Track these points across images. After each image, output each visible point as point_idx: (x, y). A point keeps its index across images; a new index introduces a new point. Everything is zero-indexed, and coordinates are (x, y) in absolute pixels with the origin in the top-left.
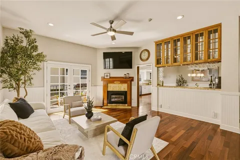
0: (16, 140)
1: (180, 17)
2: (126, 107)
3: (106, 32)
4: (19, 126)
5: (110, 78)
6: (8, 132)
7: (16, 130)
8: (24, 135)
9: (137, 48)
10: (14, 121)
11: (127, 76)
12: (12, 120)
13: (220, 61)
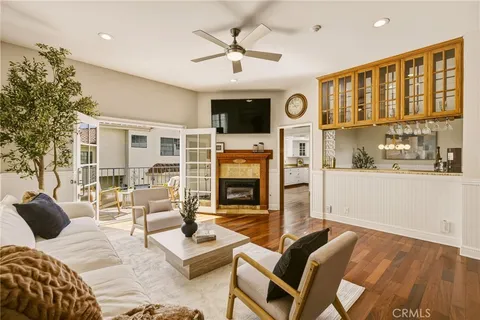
0: (32, 301)
1: (380, 23)
2: (257, 211)
3: (224, 54)
4: (40, 261)
5: (225, 151)
6: (12, 280)
7: (33, 272)
8: (53, 284)
9: (280, 92)
10: (27, 249)
11: (260, 147)
12: (22, 246)
13: (459, 116)
